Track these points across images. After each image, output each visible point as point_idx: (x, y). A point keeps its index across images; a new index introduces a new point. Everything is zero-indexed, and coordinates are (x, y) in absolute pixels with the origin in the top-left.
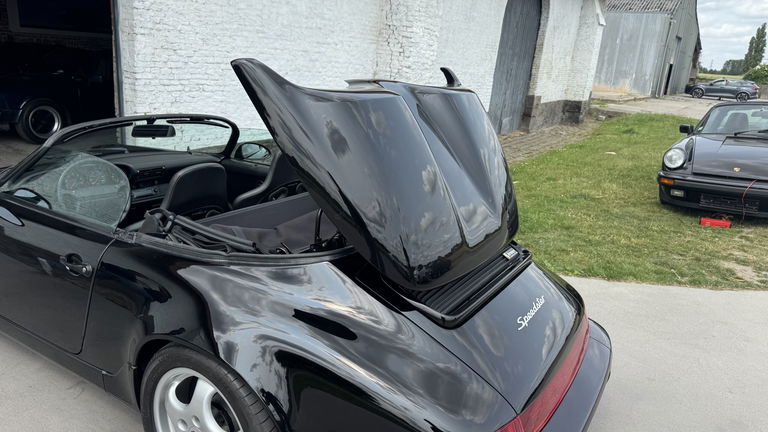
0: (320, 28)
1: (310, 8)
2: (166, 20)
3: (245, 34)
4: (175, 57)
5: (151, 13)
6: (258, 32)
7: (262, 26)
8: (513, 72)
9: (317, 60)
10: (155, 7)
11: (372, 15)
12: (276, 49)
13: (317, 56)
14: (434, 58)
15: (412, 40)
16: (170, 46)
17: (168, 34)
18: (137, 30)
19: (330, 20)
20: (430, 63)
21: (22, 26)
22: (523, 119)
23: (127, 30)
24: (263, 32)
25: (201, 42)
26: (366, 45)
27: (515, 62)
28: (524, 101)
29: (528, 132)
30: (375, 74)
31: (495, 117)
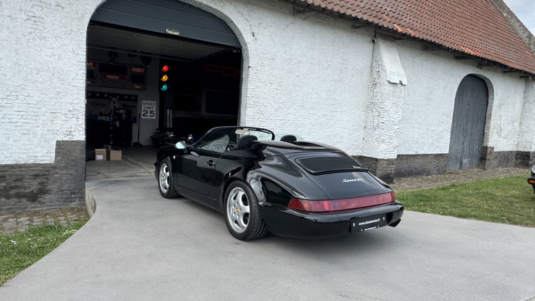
0: (333, 105)
1: (328, 95)
2: (260, 101)
3: (295, 107)
5: (254, 99)
6: (301, 106)
7: (303, 104)
8: (469, 131)
9: (331, 119)
10: (255, 96)
11: (363, 98)
13: (331, 117)
14: (399, 119)
15: (384, 109)
16: (260, 112)
17: (260, 107)
18: (247, 106)
19: (338, 100)
20: (397, 121)
21: (207, 112)
22: (480, 161)
24: (303, 107)
25: (274, 111)
26: (359, 113)
27: (469, 125)
28: (480, 150)
29: (485, 170)
30: (365, 127)
31: (456, 158)
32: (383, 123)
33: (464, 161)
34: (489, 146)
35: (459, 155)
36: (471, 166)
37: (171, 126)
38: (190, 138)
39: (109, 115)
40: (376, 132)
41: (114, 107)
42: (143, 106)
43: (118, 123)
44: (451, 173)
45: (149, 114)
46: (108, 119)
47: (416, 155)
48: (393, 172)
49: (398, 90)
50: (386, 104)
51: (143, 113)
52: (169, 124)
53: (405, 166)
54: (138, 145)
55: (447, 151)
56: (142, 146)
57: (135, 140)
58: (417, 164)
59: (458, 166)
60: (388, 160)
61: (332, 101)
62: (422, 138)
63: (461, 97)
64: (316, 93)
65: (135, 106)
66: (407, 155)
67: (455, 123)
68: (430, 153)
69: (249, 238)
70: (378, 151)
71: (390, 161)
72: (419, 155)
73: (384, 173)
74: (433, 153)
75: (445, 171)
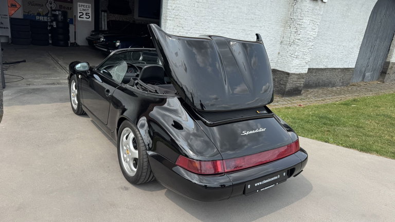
0: (253, 19)
1: (249, 9)
2: (180, 14)
3: (215, 21)
4: (182, 30)
5: (174, 11)
6: (221, 20)
7: (224, 18)
8: (376, 47)
9: (249, 34)
10: (176, 9)
11: (282, 13)
12: (229, 28)
13: (249, 32)
14: (315, 36)
15: (302, 26)
16: (181, 25)
17: (180, 20)
18: (168, 18)
19: (258, 15)
20: (313, 38)
21: (139, 16)
22: (381, 75)
23: (164, 18)
24: (224, 21)
25: (194, 24)
26: (278, 28)
27: (378, 42)
28: (383, 64)
29: (383, 83)
30: (282, 42)
31: (361, 71)
32: (299, 40)
33: (367, 74)
34: (391, 62)
35: (363, 69)
36: (372, 79)
37: (106, 29)
38: (118, 44)
39: (46, 15)
40: (291, 48)
41: (51, 8)
42: (79, 8)
43: (54, 24)
44: (354, 85)
45: (84, 16)
46: (45, 19)
47: (325, 69)
48: (302, 85)
49: (318, 8)
50: (304, 21)
51: (79, 15)
52: (104, 26)
53: (313, 78)
54: (75, 45)
55: (353, 66)
56: (78, 46)
57: (72, 40)
58: (324, 77)
59: (361, 79)
60: (299, 74)
61: (253, 16)
62: (333, 53)
63: (375, 16)
64: (237, 7)
65: (71, 8)
66: (317, 69)
67: (365, 40)
68: (339, 67)
69: (140, 182)
70: (291, 65)
71: (300, 76)
72: (328, 69)
73: (294, 87)
74: (341, 67)
75: (349, 84)
